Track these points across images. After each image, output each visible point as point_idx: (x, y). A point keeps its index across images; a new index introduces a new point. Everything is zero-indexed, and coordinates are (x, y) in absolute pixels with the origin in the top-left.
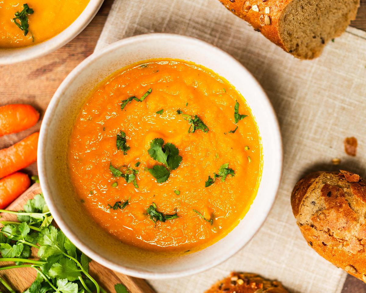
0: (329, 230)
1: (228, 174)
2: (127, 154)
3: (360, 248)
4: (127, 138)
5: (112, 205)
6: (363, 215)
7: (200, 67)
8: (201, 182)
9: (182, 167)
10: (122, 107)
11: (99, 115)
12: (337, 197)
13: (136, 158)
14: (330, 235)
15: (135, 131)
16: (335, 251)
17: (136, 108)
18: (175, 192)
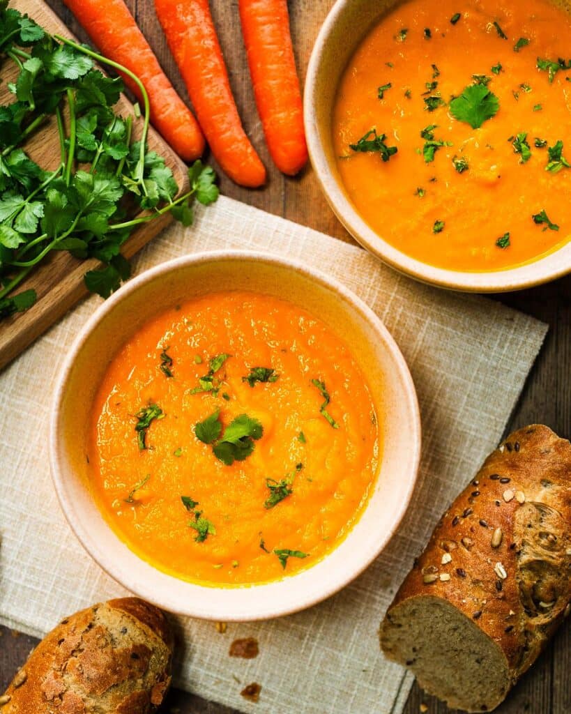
0: (81, 651)
1: (200, 533)
2: (243, 381)
3: (49, 695)
4: (268, 384)
5: (169, 353)
6: (98, 704)
7: (365, 505)
8: (190, 490)
9: (216, 463)
10: (314, 380)
11: (306, 345)
12: (130, 667)
13: (236, 394)
14: (73, 651)
15: (278, 396)
16: (49, 657)
17: (311, 403)
18: (180, 449)
